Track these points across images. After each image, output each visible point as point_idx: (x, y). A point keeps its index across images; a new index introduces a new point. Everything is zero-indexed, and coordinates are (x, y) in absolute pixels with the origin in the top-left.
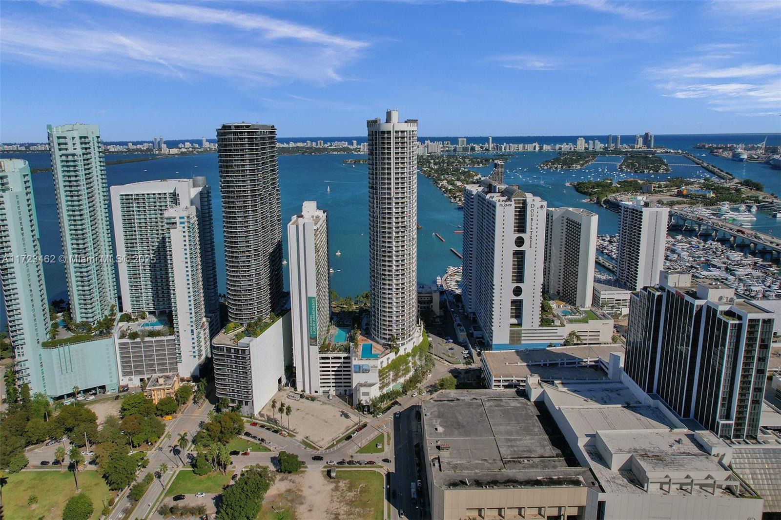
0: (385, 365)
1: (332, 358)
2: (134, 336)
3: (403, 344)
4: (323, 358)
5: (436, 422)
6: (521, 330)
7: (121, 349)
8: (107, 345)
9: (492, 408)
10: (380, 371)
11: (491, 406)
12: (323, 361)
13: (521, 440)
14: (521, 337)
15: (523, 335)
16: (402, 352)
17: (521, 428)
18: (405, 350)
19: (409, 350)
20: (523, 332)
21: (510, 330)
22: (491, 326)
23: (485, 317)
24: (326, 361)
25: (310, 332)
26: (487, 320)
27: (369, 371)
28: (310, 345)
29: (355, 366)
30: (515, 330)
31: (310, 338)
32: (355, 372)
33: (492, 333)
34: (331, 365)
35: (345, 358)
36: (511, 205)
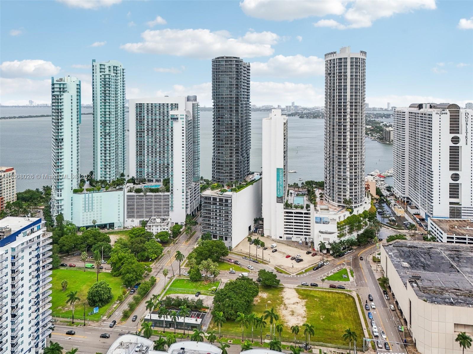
0: (342, 219)
1: (295, 213)
2: (138, 191)
3: (356, 207)
4: (287, 213)
6: (461, 208)
7: (128, 199)
8: (119, 195)
10: (338, 223)
12: (287, 215)
14: (461, 213)
15: (462, 211)
16: (355, 213)
18: (358, 212)
19: (361, 212)
20: (462, 209)
21: (450, 207)
22: (430, 203)
23: (422, 197)
24: (290, 215)
25: (277, 193)
26: (425, 199)
27: (329, 223)
28: (277, 202)
29: (316, 218)
30: (454, 207)
31: (277, 197)
32: (317, 222)
33: (432, 208)
34: (294, 218)
35: (305, 213)
36: (446, 113)
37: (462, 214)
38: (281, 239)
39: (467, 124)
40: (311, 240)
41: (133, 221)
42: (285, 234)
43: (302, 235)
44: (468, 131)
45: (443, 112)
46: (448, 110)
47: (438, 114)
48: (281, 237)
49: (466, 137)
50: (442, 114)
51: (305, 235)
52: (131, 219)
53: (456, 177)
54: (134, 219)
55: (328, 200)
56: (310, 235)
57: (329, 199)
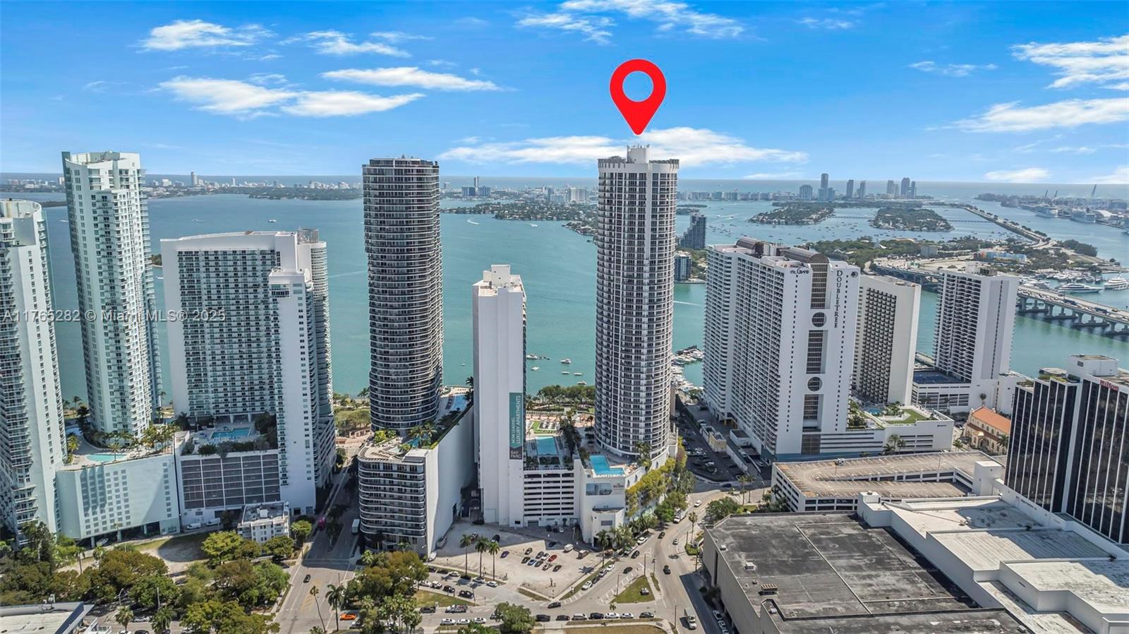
0: (633, 483)
1: (544, 476)
2: (207, 451)
3: (654, 456)
4: (530, 476)
5: (740, 556)
6: (820, 435)
7: (185, 470)
9: (817, 537)
10: (627, 492)
11: (814, 534)
12: (529, 480)
13: (877, 576)
14: (819, 444)
15: (822, 441)
16: (654, 467)
17: (871, 561)
18: (657, 464)
19: (663, 463)
20: (822, 437)
21: (803, 436)
22: (772, 431)
23: (758, 418)
24: (535, 480)
25: (511, 441)
26: (763, 422)
27: (610, 492)
28: (511, 458)
29: (588, 485)
30: (810, 435)
31: (511, 449)
32: (589, 493)
33: (775, 440)
34: (542, 485)
35: (564, 475)
36: (807, 272)
37: (821, 446)
38: (518, 525)
39: (838, 291)
40: (575, 521)
41: (199, 513)
42: (526, 515)
43: (559, 514)
44: (840, 303)
45: (803, 269)
46: (809, 265)
47: (794, 272)
48: (518, 522)
49: (836, 314)
50: (801, 272)
51: (563, 514)
52: (195, 510)
53: (815, 384)
54: (203, 509)
55: (602, 443)
56: (572, 514)
57: (605, 442)
